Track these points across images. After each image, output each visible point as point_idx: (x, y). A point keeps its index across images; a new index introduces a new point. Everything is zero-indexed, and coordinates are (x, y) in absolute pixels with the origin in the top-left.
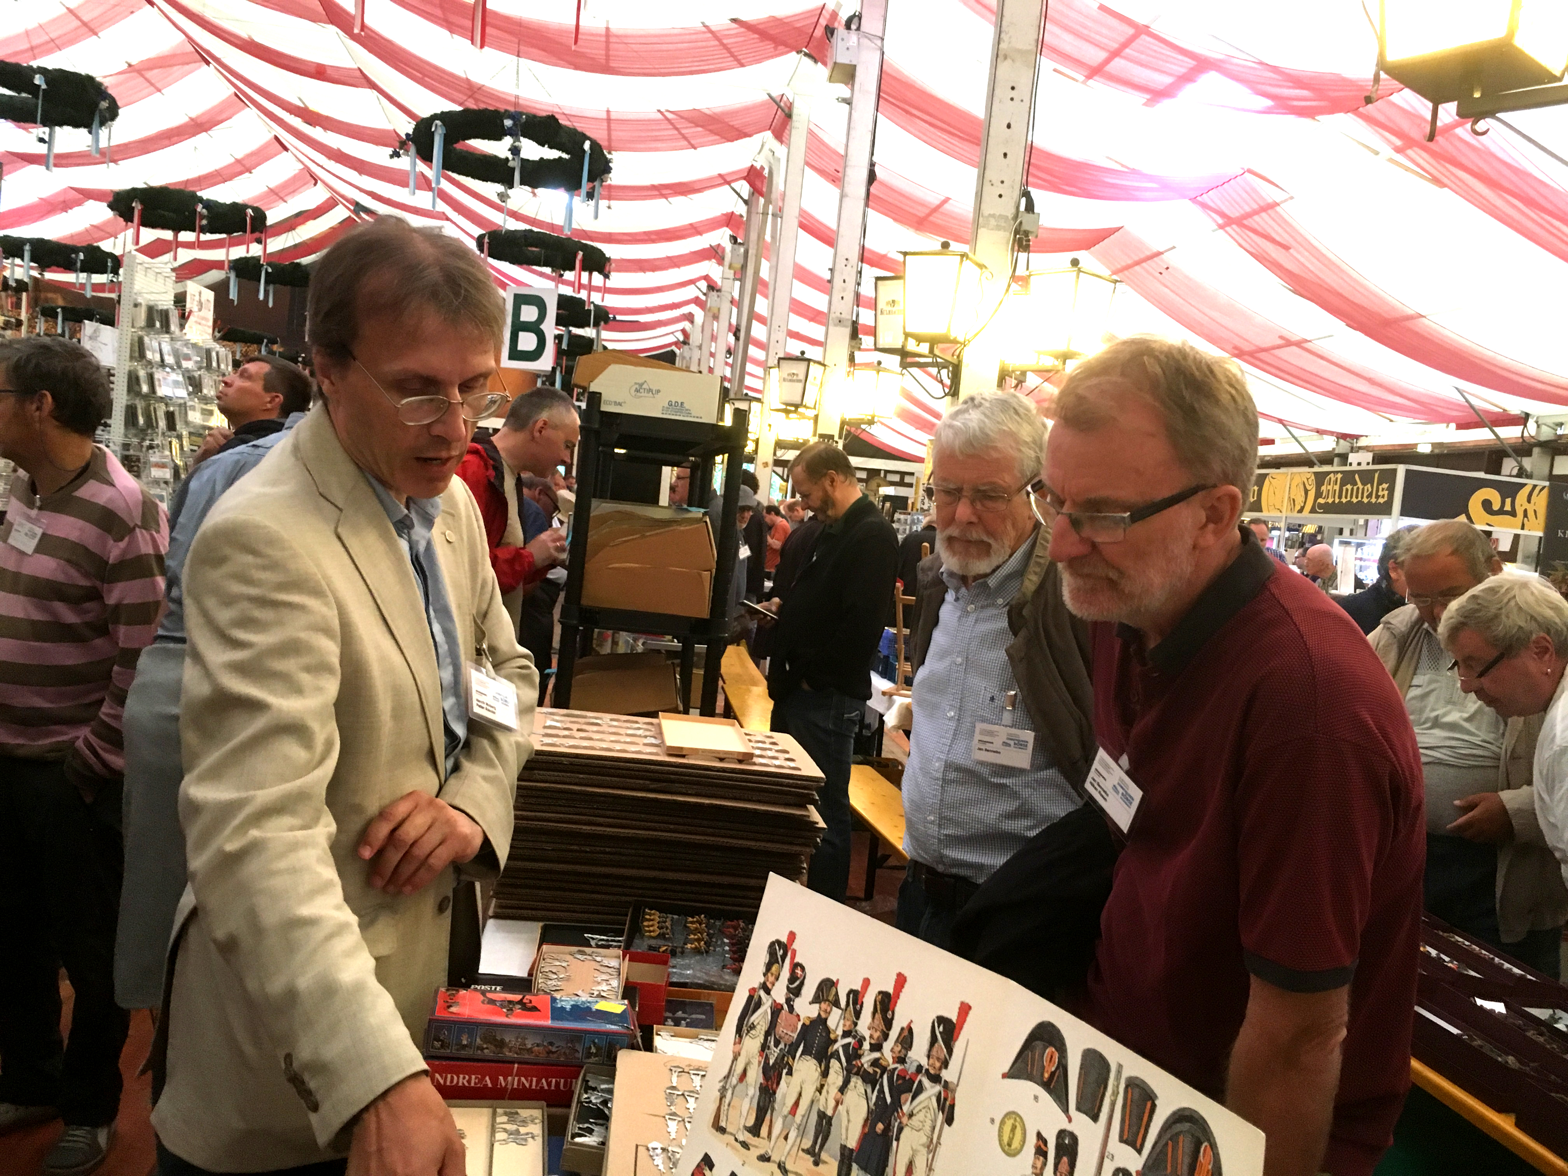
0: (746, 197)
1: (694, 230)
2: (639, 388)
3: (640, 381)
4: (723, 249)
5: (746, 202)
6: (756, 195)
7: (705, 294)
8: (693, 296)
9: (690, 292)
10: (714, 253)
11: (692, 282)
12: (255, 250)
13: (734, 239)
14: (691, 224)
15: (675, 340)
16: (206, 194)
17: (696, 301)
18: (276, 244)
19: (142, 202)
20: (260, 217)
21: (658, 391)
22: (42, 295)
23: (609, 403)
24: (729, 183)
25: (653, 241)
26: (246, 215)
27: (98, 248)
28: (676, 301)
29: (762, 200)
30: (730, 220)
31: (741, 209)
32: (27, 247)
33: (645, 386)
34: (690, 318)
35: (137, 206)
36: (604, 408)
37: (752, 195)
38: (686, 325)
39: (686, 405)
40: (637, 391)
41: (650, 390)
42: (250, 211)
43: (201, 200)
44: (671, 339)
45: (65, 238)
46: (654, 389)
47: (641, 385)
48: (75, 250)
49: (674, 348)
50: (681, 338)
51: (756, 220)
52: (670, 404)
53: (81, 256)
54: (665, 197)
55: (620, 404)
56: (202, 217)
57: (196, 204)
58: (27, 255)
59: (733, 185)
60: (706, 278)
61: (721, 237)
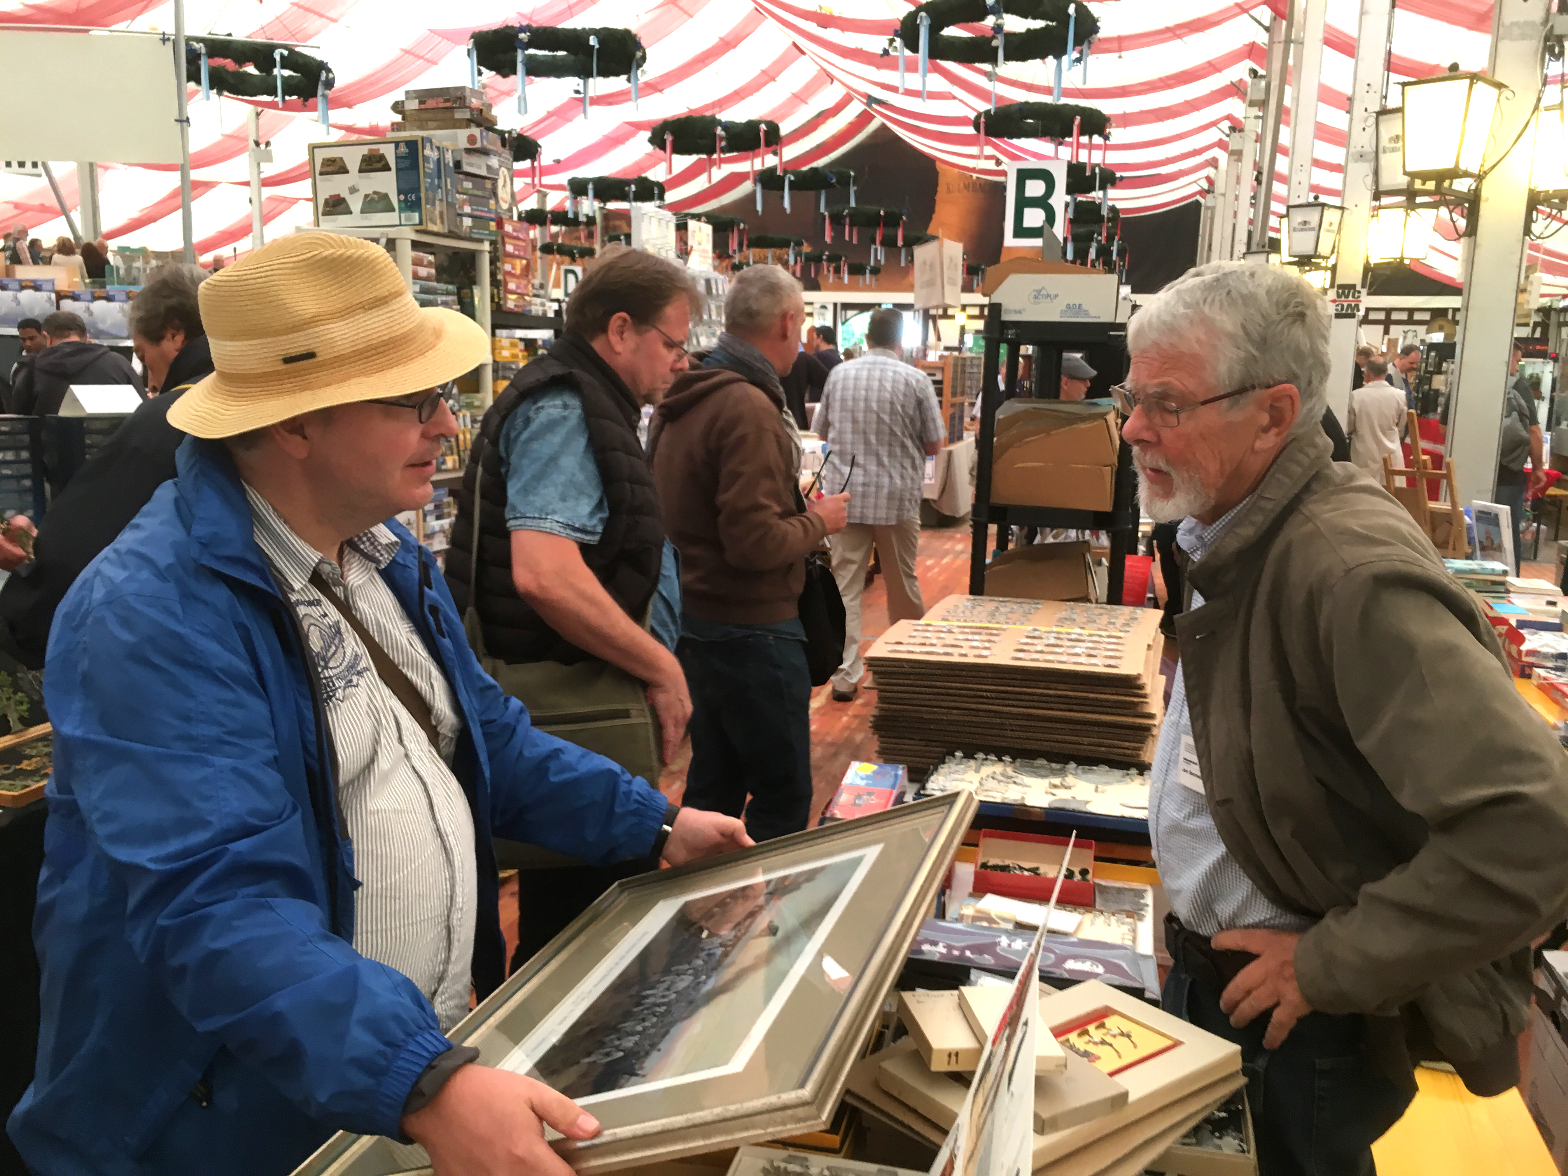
0: (1267, 24)
1: (1212, 67)
2: (1038, 295)
3: (1038, 288)
4: (1246, 83)
5: (1267, 29)
6: (1278, 18)
7: (1228, 136)
8: (1216, 139)
9: (1213, 135)
10: (1235, 90)
11: (1214, 124)
12: (771, 161)
13: (1254, 73)
14: (1209, 63)
15: (1199, 188)
16: (724, 116)
17: (1221, 144)
18: (790, 152)
19: (673, 134)
20: (773, 129)
21: (1057, 296)
22: (611, 223)
23: (1009, 312)
24: (1246, 11)
25: (1170, 87)
26: (759, 130)
27: (646, 179)
28: (1198, 146)
29: (1284, 23)
30: (1252, 51)
31: (1262, 38)
32: (590, 186)
33: (1043, 292)
34: (1213, 163)
35: (669, 138)
36: (1005, 317)
37: (1274, 19)
38: (1210, 171)
39: (1084, 307)
40: (1036, 297)
41: (1048, 296)
42: (763, 127)
43: (719, 123)
44: (1195, 188)
45: (618, 173)
46: (1052, 293)
47: (1039, 291)
48: (628, 183)
49: (1198, 197)
50: (1206, 186)
51: (1278, 50)
52: (1068, 307)
53: (633, 188)
54: (1179, 37)
55: (1020, 312)
56: (721, 139)
57: (716, 127)
58: (591, 193)
59: (1251, 12)
60: (1229, 117)
61: (1240, 71)
